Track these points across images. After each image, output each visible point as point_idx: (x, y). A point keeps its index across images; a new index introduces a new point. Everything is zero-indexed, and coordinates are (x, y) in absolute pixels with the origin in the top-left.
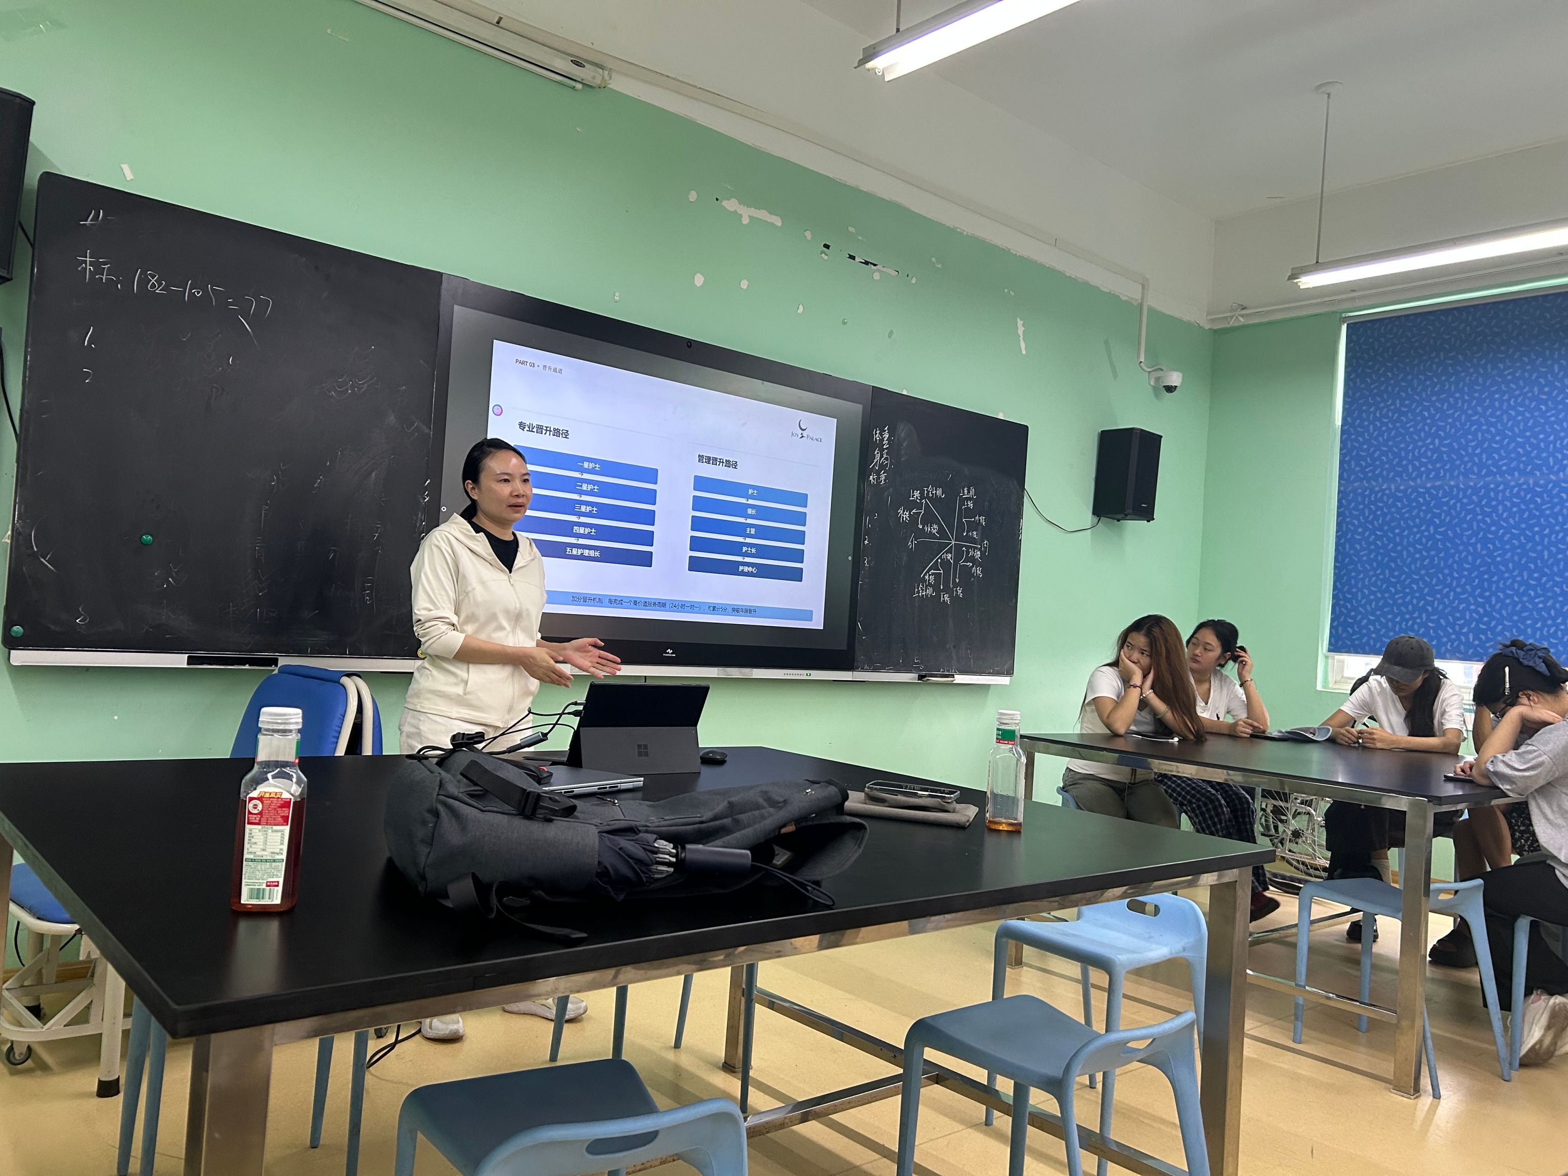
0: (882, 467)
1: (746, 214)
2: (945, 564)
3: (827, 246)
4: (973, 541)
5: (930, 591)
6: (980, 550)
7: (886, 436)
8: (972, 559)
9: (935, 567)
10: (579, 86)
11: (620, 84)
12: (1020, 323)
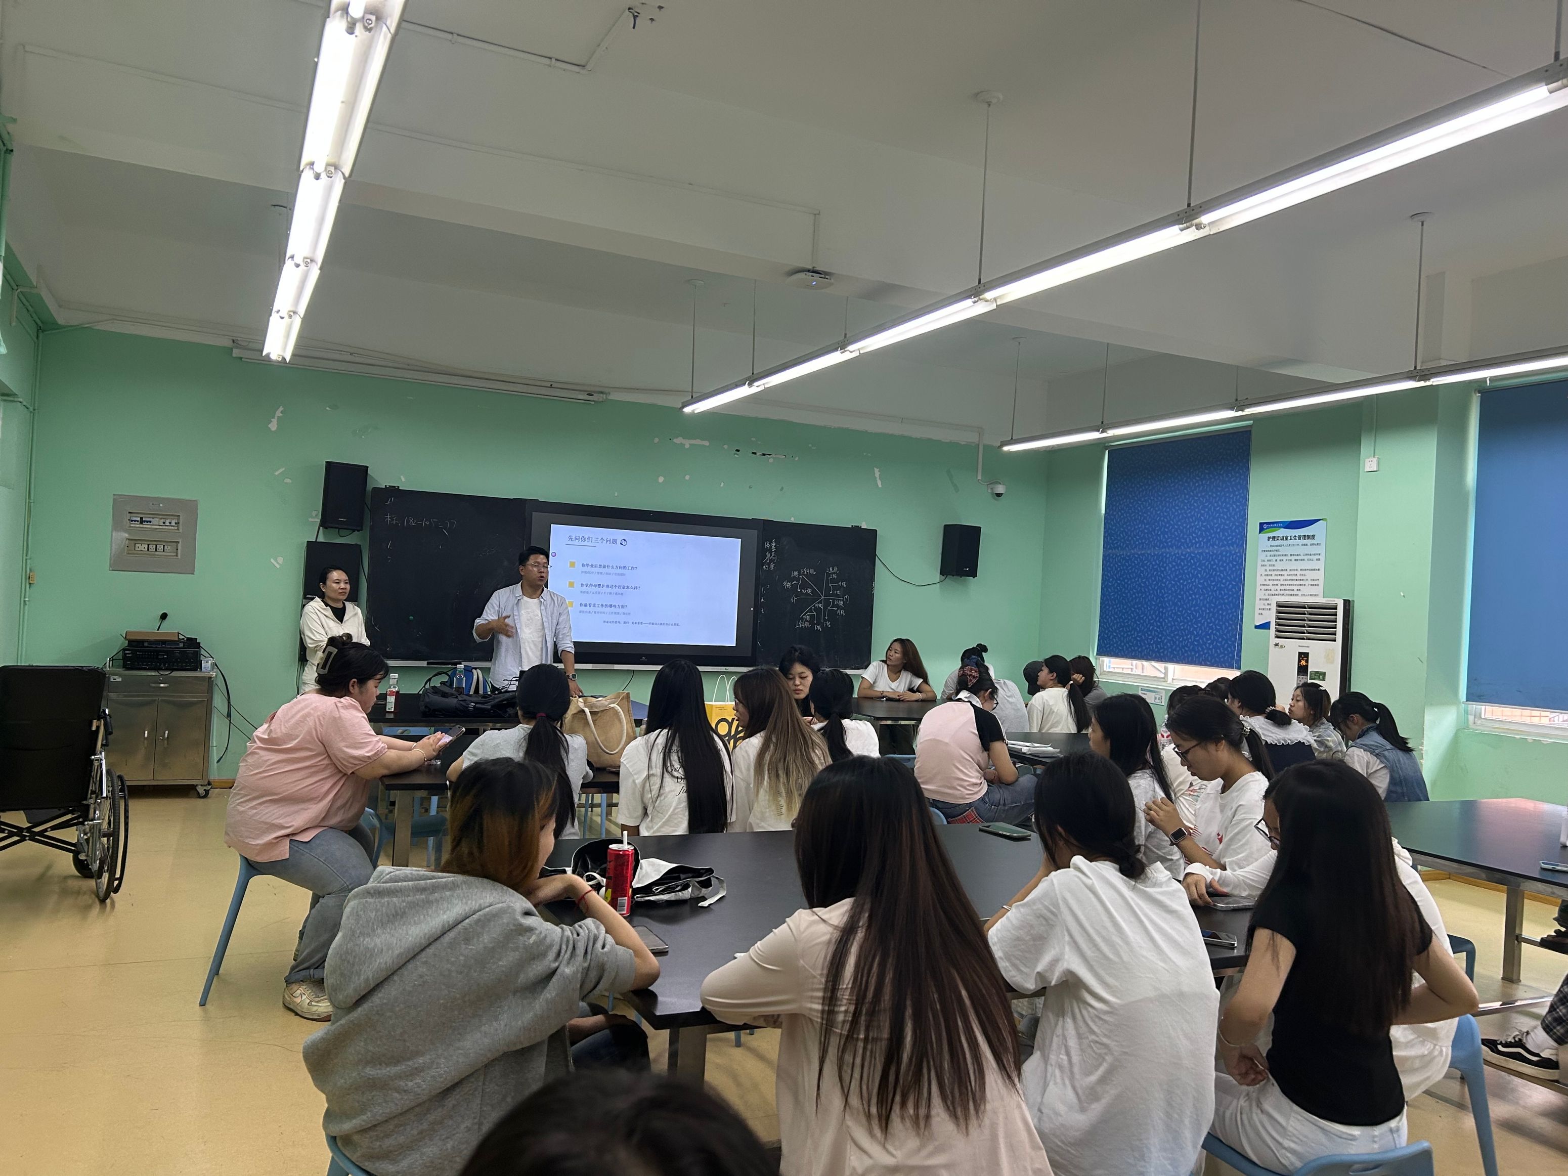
0: (771, 561)
1: (687, 443)
2: (818, 610)
3: (738, 451)
4: (837, 595)
5: (806, 624)
6: (843, 600)
7: (774, 544)
8: (838, 606)
9: (810, 611)
10: (593, 403)
11: (615, 396)
12: (876, 470)
